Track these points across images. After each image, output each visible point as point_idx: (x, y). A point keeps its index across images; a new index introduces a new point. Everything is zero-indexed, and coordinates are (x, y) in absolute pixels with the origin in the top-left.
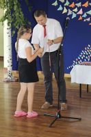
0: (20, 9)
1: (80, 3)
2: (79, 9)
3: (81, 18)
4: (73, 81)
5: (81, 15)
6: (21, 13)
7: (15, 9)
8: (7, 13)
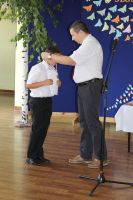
0: (43, 24)
2: (126, 26)
3: (128, 38)
5: (129, 34)
6: (44, 29)
7: (35, 24)
8: (23, 29)
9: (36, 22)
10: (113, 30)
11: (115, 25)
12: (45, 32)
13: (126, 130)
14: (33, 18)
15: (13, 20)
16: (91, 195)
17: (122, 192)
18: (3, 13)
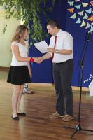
0: (39, 21)
4: (91, 94)
6: (40, 25)
7: (34, 21)
8: (26, 24)
10: (88, 26)
12: (41, 27)
14: (32, 17)
15: (19, 18)
16: (71, 138)
18: (12, 13)
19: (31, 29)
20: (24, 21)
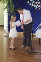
0: (13, 4)
1: (40, 2)
2: (39, 5)
3: (40, 9)
4: (36, 37)
5: (40, 7)
8: (7, 6)
9: (11, 3)
10: (35, 6)
11: (36, 5)
12: (14, 7)
13: (39, 37)
15: (4, 3)
16: (28, 56)
17: (38, 55)
18: (1, 0)
19: (9, 8)
20: (6, 4)
